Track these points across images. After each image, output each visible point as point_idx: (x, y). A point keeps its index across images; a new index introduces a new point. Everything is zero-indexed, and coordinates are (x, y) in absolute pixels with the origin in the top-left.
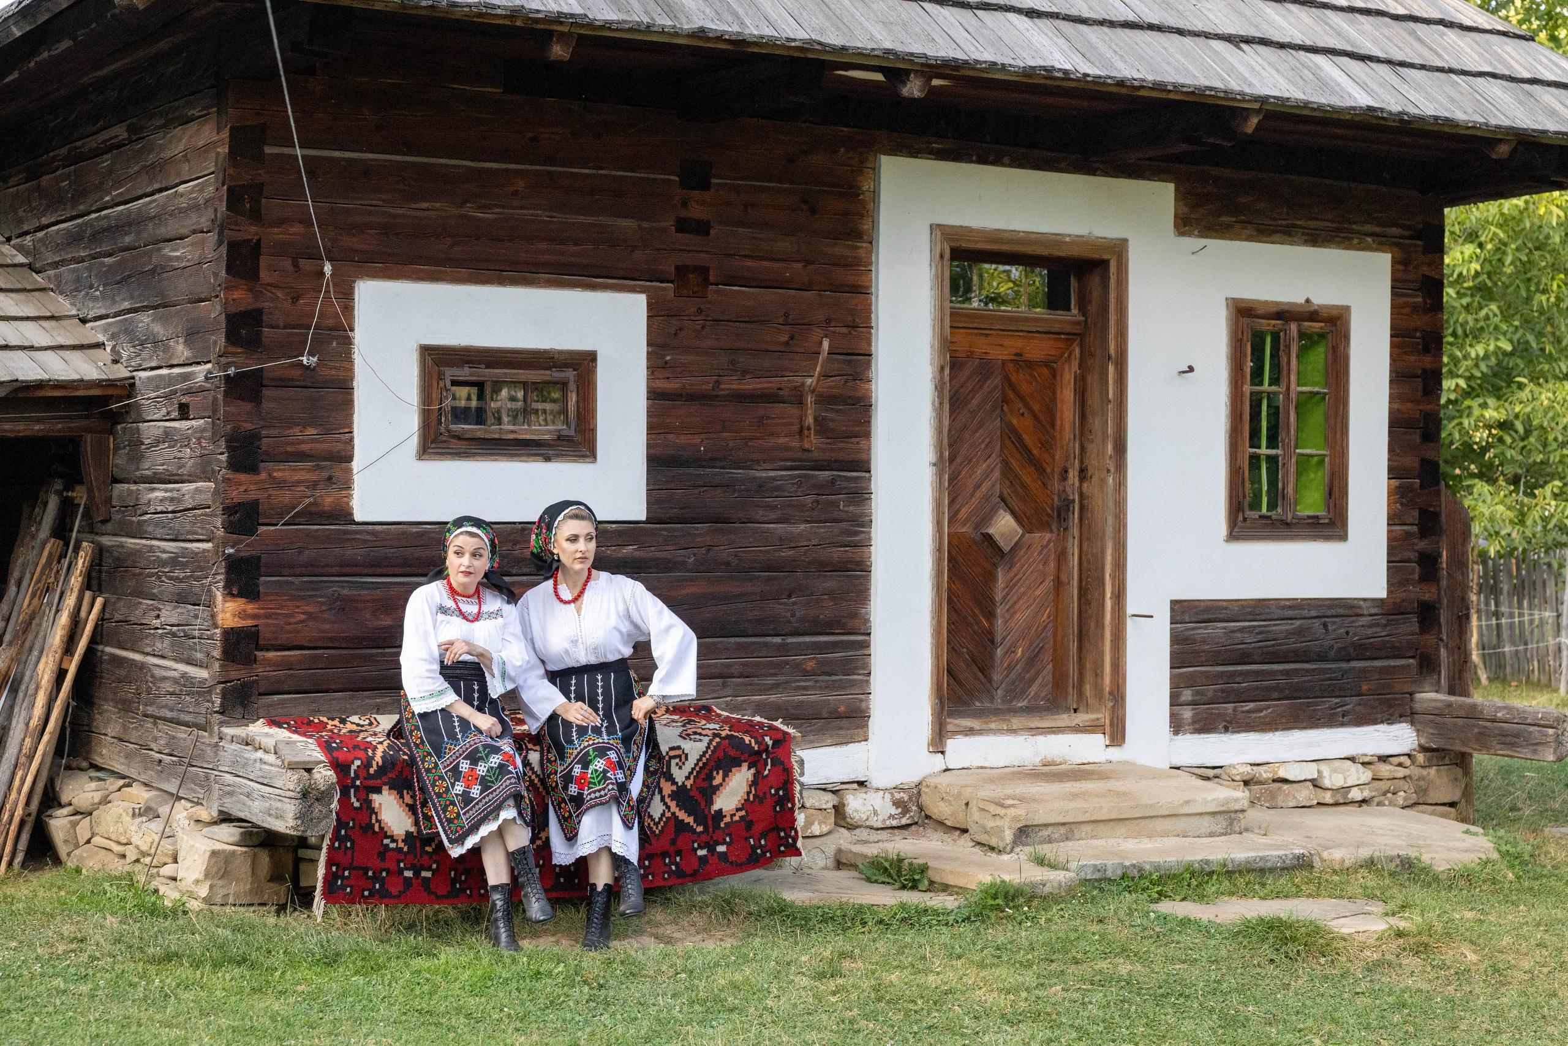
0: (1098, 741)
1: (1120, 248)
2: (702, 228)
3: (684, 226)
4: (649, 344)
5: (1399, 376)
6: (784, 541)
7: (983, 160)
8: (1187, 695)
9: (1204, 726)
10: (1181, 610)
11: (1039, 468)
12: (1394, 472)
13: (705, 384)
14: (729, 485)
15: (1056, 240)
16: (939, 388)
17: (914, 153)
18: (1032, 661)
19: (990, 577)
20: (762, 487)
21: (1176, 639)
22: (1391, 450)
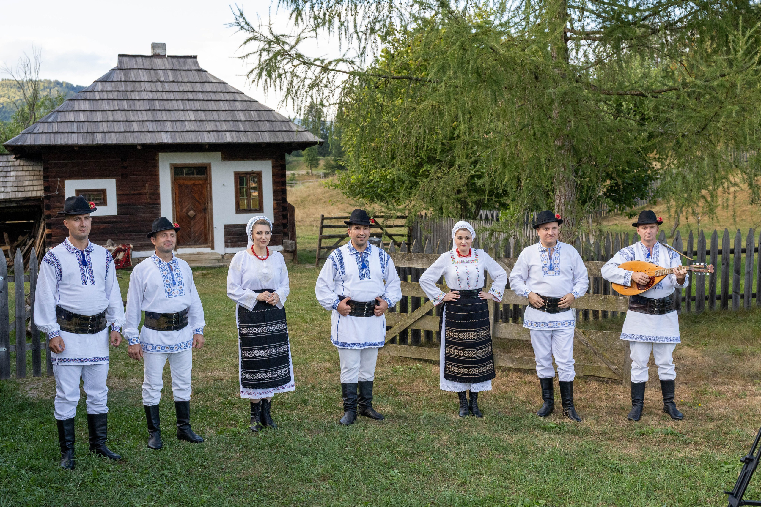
0: (210, 249)
1: (209, 164)
2: (125, 168)
3: (122, 167)
4: (117, 186)
5: (275, 183)
6: (144, 217)
7: (181, 152)
8: (229, 241)
9: (233, 246)
10: (226, 227)
11: (199, 203)
12: (274, 200)
13: (127, 192)
14: (133, 208)
15: (196, 164)
16: (172, 191)
17: (166, 152)
18: (200, 235)
19: (190, 222)
20: (139, 209)
21: (225, 231)
22: (274, 196)
